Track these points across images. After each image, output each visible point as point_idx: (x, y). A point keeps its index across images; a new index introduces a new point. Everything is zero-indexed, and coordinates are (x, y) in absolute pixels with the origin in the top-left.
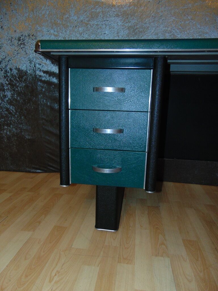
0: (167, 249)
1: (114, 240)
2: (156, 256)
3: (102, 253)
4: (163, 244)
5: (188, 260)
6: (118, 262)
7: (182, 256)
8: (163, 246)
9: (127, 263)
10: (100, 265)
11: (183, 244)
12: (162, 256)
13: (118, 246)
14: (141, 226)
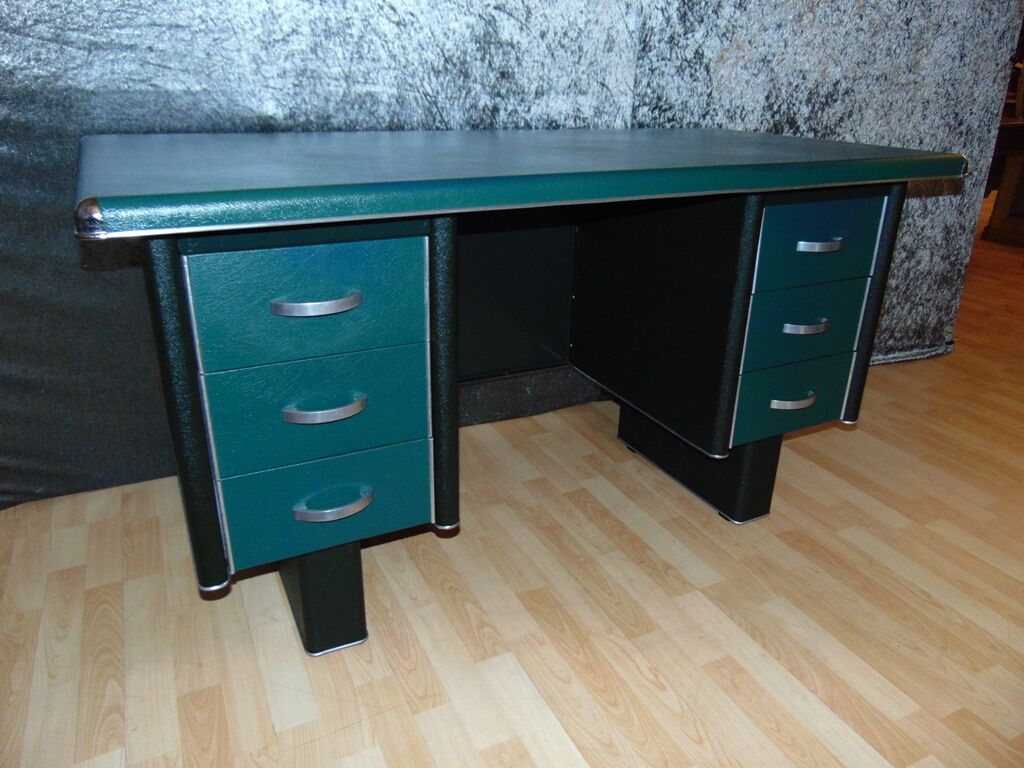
0: (496, 631)
1: (370, 662)
2: (484, 659)
3: (363, 710)
4: (482, 625)
5: (547, 639)
6: (414, 712)
7: (532, 635)
8: (487, 629)
9: (434, 706)
10: (376, 740)
11: (522, 607)
12: (495, 654)
13: (388, 674)
14: (411, 598)
